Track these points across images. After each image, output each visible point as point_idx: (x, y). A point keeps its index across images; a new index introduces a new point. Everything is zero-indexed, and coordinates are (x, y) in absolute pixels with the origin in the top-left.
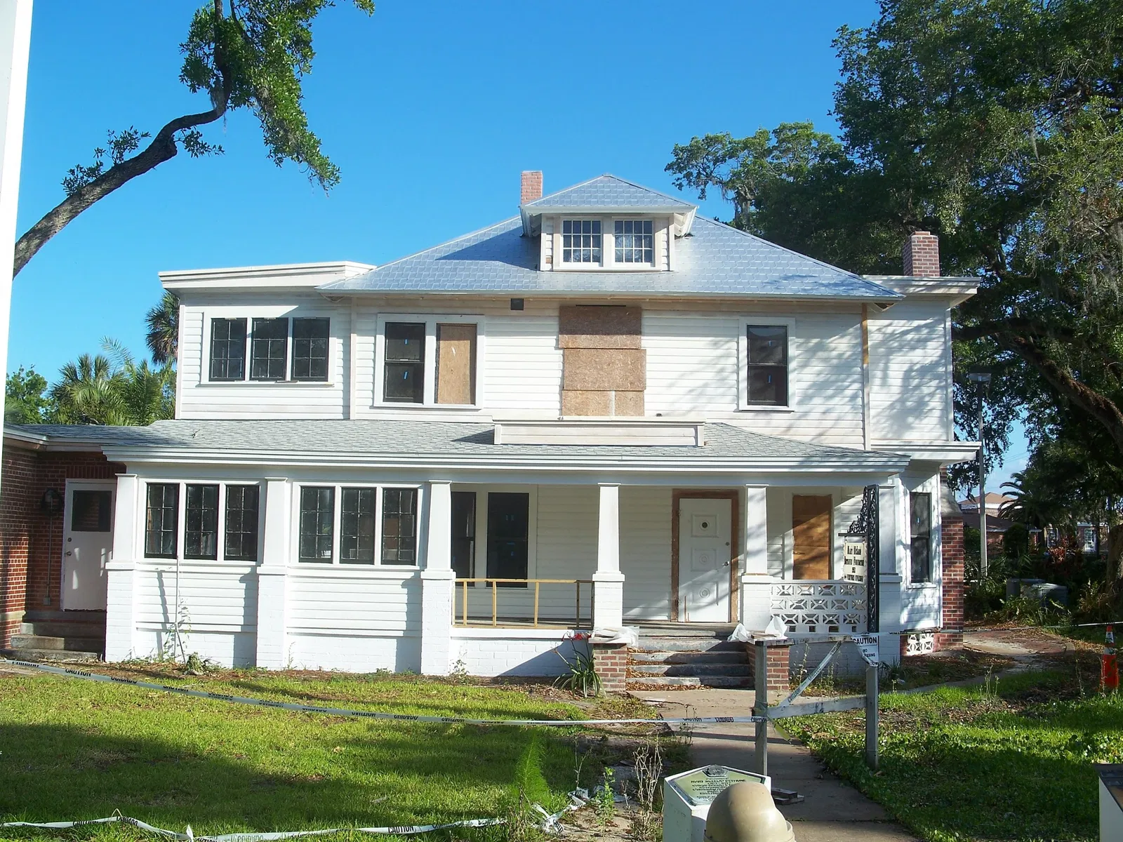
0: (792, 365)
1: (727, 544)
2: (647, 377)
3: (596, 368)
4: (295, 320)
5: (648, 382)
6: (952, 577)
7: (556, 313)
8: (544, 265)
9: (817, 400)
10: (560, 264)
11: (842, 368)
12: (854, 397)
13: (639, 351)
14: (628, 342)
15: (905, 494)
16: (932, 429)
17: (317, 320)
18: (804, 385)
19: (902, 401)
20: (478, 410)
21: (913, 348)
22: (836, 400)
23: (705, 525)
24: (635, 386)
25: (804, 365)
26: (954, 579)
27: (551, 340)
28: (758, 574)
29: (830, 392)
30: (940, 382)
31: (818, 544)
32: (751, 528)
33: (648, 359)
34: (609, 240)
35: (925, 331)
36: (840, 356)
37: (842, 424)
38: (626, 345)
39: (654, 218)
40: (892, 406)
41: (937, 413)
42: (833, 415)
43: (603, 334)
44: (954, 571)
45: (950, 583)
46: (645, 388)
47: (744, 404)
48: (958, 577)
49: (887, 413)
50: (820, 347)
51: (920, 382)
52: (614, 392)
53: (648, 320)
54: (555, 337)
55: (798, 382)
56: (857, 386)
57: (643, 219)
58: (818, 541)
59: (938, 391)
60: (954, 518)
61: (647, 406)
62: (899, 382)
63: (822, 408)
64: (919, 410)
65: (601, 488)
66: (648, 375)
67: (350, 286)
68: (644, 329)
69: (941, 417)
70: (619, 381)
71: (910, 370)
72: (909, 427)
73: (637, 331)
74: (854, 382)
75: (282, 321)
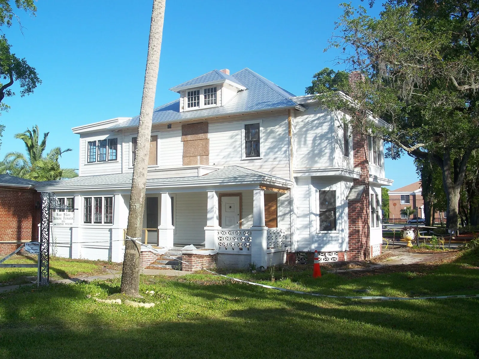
0: (261, 141)
1: (238, 215)
2: (210, 149)
3: (193, 148)
4: (109, 140)
5: (210, 151)
6: (354, 228)
7: (181, 128)
8: (181, 110)
9: (271, 154)
10: (187, 109)
11: (281, 139)
12: (286, 151)
13: (207, 139)
14: (204, 137)
15: (316, 191)
16: (326, 162)
17: (114, 139)
18: (267, 147)
19: (313, 151)
20: (158, 167)
21: (317, 127)
22: (279, 153)
23: (230, 207)
24: (206, 153)
25: (266, 140)
26: (355, 229)
27: (179, 139)
28: (211, 226)
29: (276, 150)
30: (329, 141)
31: (272, 214)
32: (209, 209)
33: (210, 142)
34: (202, 97)
35: (322, 119)
36: (279, 135)
37: (282, 162)
38: (203, 138)
39: (217, 86)
40: (309, 154)
41: (328, 155)
42: (278, 159)
43: (195, 134)
44: (355, 226)
45: (353, 231)
46: (209, 154)
47: (244, 157)
48: (357, 228)
49: (307, 157)
50: (272, 132)
51: (320, 142)
52: (199, 156)
53: (210, 127)
54: (181, 137)
55: (264, 147)
56: (286, 146)
57: (213, 87)
58: (272, 213)
59: (328, 145)
60: (355, 201)
61: (210, 161)
62: (311, 142)
63: (274, 157)
64: (320, 154)
65: (162, 194)
66: (210, 148)
67: (121, 126)
68: (209, 131)
69: (330, 156)
70: (201, 152)
71: (316, 137)
72: (316, 162)
73: (206, 132)
74: (285, 145)
75: (105, 140)
